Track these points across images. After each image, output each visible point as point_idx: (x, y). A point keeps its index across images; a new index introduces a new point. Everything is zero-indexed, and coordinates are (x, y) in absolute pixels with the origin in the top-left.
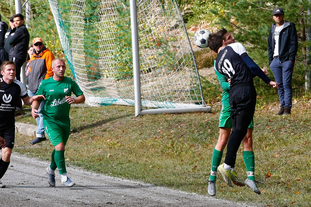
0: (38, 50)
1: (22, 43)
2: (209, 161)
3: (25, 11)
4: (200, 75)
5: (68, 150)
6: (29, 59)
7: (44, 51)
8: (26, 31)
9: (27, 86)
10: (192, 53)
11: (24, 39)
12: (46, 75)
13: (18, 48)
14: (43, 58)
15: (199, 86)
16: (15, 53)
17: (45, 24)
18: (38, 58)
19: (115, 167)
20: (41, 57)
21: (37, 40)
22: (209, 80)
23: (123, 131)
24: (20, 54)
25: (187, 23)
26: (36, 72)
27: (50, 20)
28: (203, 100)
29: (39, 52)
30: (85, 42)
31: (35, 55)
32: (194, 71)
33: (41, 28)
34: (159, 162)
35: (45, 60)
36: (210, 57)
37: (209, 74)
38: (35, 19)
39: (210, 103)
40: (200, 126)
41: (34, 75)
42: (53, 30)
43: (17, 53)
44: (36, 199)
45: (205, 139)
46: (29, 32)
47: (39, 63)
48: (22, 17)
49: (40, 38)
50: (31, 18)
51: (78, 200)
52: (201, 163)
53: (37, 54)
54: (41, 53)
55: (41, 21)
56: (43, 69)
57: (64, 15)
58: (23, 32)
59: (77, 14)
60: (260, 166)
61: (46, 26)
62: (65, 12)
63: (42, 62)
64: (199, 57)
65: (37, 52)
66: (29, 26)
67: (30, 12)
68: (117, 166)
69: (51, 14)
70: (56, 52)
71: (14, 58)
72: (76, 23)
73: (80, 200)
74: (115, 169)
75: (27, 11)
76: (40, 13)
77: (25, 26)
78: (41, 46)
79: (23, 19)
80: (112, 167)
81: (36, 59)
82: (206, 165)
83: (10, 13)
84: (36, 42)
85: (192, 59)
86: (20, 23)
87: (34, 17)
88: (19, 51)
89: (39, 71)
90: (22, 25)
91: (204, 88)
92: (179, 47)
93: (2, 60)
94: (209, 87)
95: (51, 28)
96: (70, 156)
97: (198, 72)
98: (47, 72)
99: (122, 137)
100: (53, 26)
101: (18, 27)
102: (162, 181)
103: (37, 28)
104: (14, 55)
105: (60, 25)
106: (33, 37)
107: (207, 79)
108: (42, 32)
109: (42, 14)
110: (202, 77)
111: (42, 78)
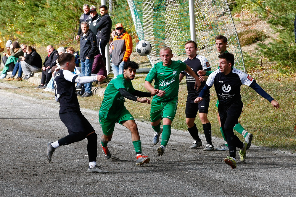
0: (119, 33)
1: (106, 27)
2: (250, 117)
3: (108, 3)
4: (242, 51)
5: (142, 109)
6: (112, 40)
7: (124, 34)
8: (109, 18)
9: (110, 61)
10: (236, 34)
11: (108, 25)
12: (125, 52)
13: (103, 32)
14: (123, 39)
15: (241, 59)
16: (101, 36)
17: (123, 13)
18: (119, 39)
19: (178, 122)
20: (121, 38)
21: (118, 25)
22: (249, 55)
23: (184, 95)
24: (105, 36)
25: (232, 11)
26: (117, 50)
27: (127, 10)
28: (245, 70)
29: (120, 34)
30: (154, 26)
31: (116, 36)
32: (238, 47)
33: (121, 16)
34: (212, 118)
35: (124, 41)
36: (250, 37)
37: (249, 50)
38: (116, 9)
39: (250, 72)
40: (243, 90)
41: (116, 52)
42: (130, 17)
43: (103, 35)
44: (119, 146)
45: (247, 100)
46: (111, 19)
47: (120, 42)
48: (106, 8)
49: (121, 24)
50: (113, 8)
51: (150, 147)
52: (244, 119)
53: (119, 36)
54: (122, 35)
55: (120, 11)
56: (123, 48)
57: (138, 6)
58: (107, 19)
59: (148, 5)
60: (290, 120)
61: (125, 14)
62: (139, 4)
63: (122, 42)
64: (241, 37)
65: (119, 35)
66: (111, 15)
67: (112, 4)
68: (179, 121)
69: (128, 5)
70: (132, 34)
71: (100, 40)
72: (147, 12)
73: (152, 147)
74: (178, 123)
75: (110, 3)
76: (119, 5)
77: (108, 14)
78: (121, 30)
79: (107, 10)
80: (176, 122)
81: (118, 39)
82: (248, 120)
83: (97, 5)
84: (117, 27)
85: (236, 39)
86: (104, 13)
87: (115, 8)
88: (104, 34)
89: (120, 50)
90: (106, 13)
91: (245, 61)
92: (226, 30)
93: (91, 41)
94: (250, 60)
95: (128, 16)
96: (144, 114)
97: (241, 49)
98: (126, 50)
99: (183, 99)
100: (129, 15)
101: (103, 16)
102: (214, 132)
103: (118, 16)
104: (100, 37)
105: (135, 14)
106: (114, 23)
107: (248, 54)
108: (121, 19)
109: (121, 5)
110: (244, 52)
111: (122, 54)
